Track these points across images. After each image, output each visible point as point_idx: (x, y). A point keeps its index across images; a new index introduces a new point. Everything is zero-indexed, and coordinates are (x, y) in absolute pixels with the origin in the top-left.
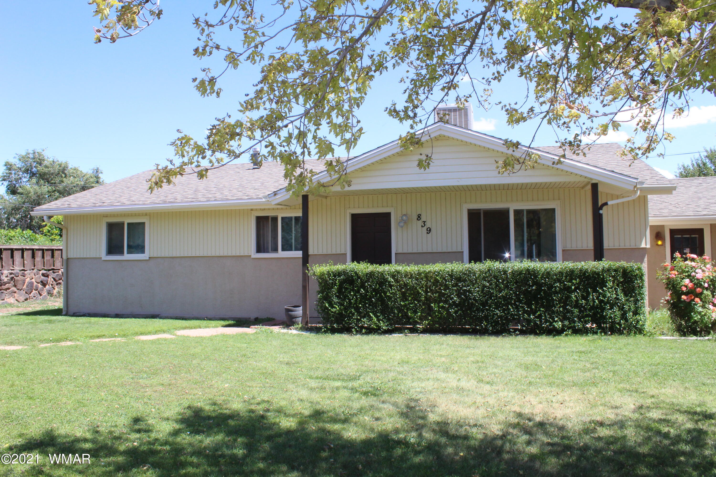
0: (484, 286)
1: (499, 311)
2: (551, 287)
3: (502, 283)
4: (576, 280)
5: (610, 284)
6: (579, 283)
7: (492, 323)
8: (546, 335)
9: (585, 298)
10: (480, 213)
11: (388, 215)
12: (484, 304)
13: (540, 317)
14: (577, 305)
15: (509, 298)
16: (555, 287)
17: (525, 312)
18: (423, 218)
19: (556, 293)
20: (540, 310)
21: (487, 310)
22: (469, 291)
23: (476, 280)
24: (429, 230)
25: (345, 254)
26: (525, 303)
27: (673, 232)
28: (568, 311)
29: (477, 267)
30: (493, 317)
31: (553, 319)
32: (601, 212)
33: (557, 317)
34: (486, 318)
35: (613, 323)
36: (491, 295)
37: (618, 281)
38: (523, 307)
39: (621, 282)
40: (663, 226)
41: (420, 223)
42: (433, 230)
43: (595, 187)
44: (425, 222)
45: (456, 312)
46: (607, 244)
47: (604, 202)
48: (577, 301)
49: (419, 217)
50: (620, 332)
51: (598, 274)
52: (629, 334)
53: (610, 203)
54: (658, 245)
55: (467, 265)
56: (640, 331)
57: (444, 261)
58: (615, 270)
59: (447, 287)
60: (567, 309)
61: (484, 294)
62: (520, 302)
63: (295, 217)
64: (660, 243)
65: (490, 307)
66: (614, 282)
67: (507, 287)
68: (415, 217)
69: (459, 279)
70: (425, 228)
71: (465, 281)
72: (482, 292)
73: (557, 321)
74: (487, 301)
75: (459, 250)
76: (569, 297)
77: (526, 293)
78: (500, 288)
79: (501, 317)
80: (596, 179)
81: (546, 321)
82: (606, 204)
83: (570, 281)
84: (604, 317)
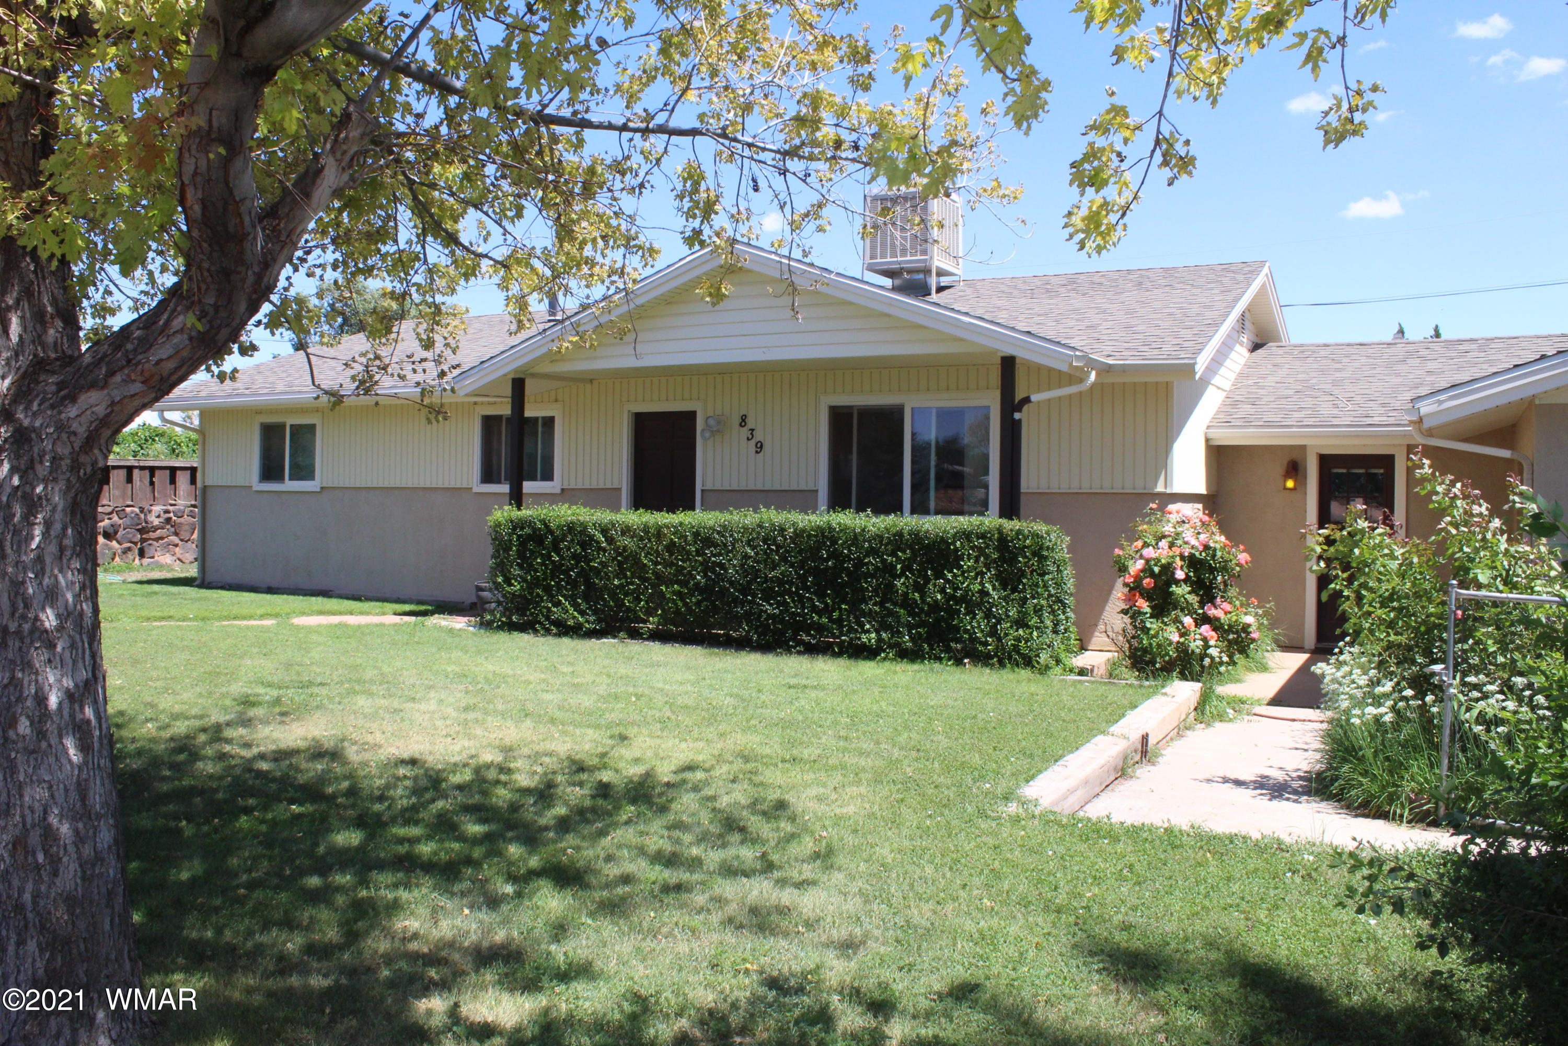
0: (746, 557)
1: (771, 605)
2: (860, 563)
3: (777, 552)
4: (904, 552)
5: (967, 564)
6: (912, 559)
7: (757, 627)
8: (850, 657)
9: (920, 589)
10: (851, 415)
11: (692, 415)
12: (745, 590)
13: (839, 622)
14: (906, 603)
15: (787, 582)
16: (867, 564)
17: (814, 609)
18: (751, 423)
19: (868, 575)
20: (840, 609)
21: (750, 602)
22: (721, 565)
23: (733, 545)
24: (760, 447)
25: (619, 489)
26: (815, 593)
27: (1326, 461)
28: (891, 613)
30: (760, 616)
31: (862, 625)
32: (1017, 416)
33: (869, 622)
34: (747, 616)
35: (973, 640)
36: (756, 573)
37: (987, 557)
38: (812, 600)
39: (995, 561)
40: (1303, 448)
41: (745, 432)
42: (766, 447)
43: (1008, 364)
44: (752, 430)
45: (698, 603)
48: (905, 595)
49: (743, 421)
50: (982, 659)
51: (943, 540)
52: (1002, 664)
53: (1034, 398)
54: (1285, 488)
56: (1028, 662)
58: (983, 536)
59: (687, 556)
60: (887, 609)
61: (746, 571)
62: (807, 589)
63: (544, 418)
64: (1290, 484)
65: (754, 596)
66: (977, 561)
67: (784, 559)
68: (737, 420)
69: (708, 542)
70: (753, 442)
71: (716, 545)
72: (742, 566)
73: (868, 631)
74: (749, 583)
75: (811, 487)
76: (890, 587)
77: (816, 572)
78: (773, 561)
79: (773, 616)
81: (851, 630)
82: (1027, 400)
83: (893, 554)
84: (957, 629)
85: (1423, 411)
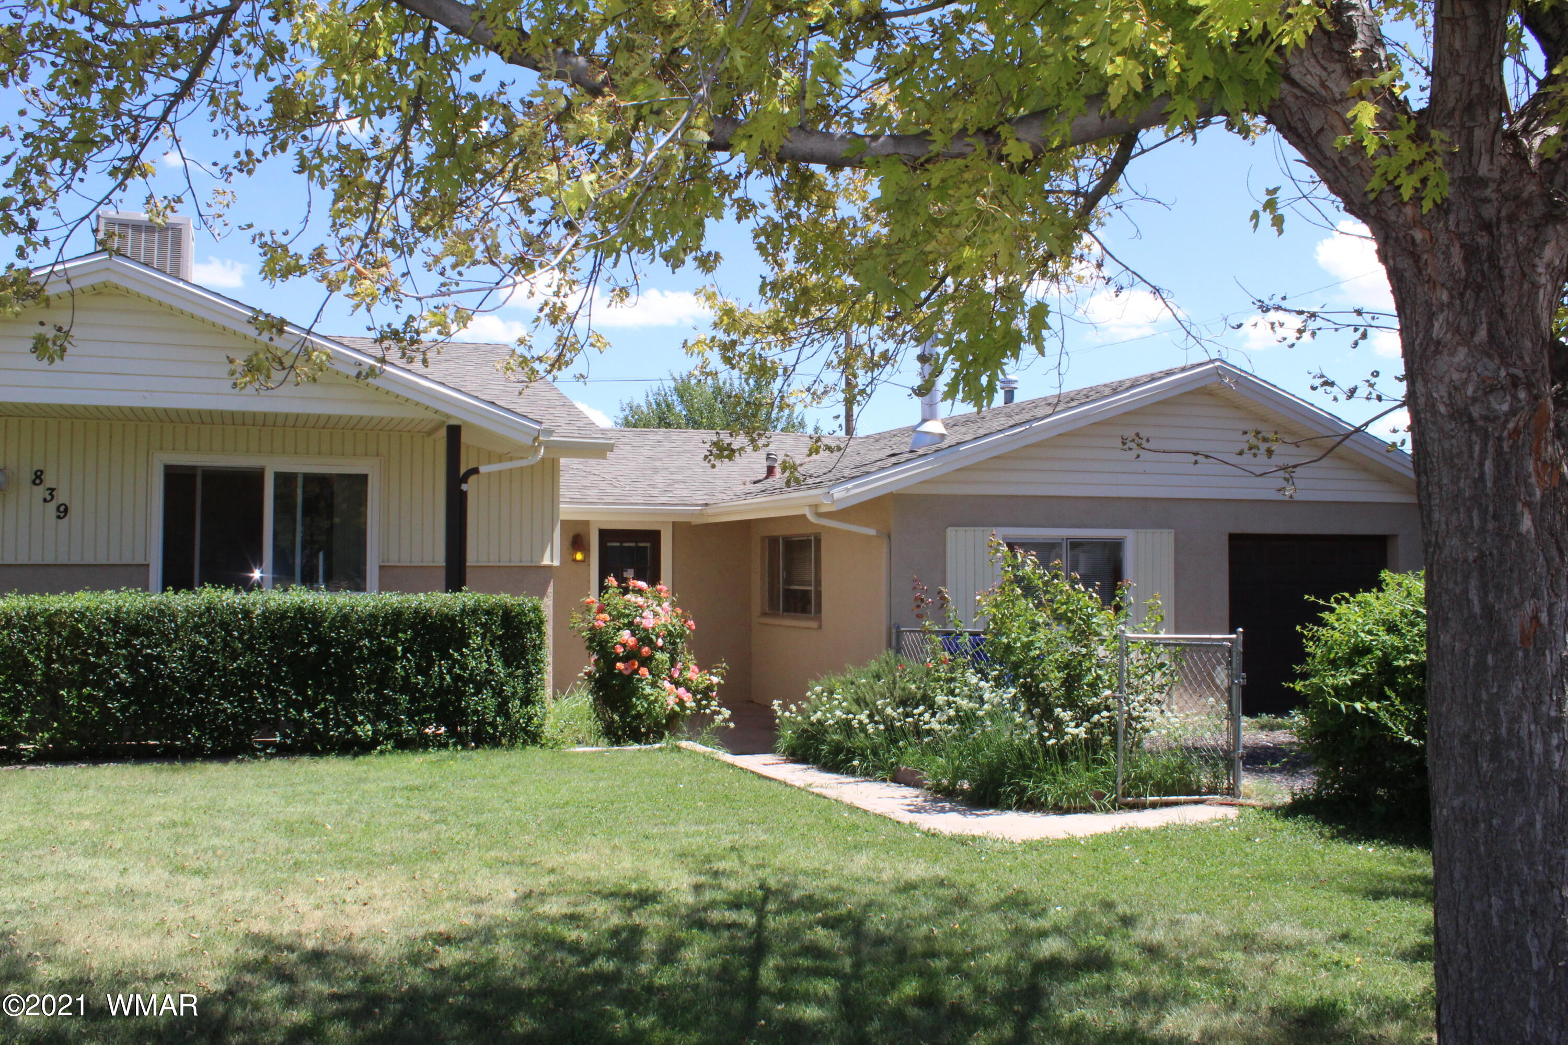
0: (196, 646)
1: (231, 703)
2: (350, 647)
3: (240, 639)
4: (405, 632)
5: (475, 641)
6: (413, 640)
7: (212, 731)
8: (338, 755)
9: (424, 671)
10: (194, 476)
12: (195, 688)
13: (324, 714)
14: (406, 687)
15: (254, 674)
16: (360, 648)
17: (290, 703)
18: (49, 481)
19: (362, 660)
20: (325, 700)
21: (201, 701)
22: (160, 659)
23: (176, 632)
24: (63, 511)
26: (292, 685)
27: (606, 535)
28: (388, 700)
29: (180, 601)
30: (217, 718)
31: (354, 718)
32: (464, 487)
33: (362, 713)
34: (198, 720)
35: (482, 723)
36: (211, 667)
37: (493, 634)
38: (285, 693)
39: (499, 638)
40: (586, 523)
41: (40, 492)
42: (72, 511)
43: (454, 433)
44: (52, 489)
45: (123, 709)
46: (473, 557)
47: (471, 466)
48: (406, 678)
49: (38, 477)
50: (495, 742)
51: (452, 619)
52: (512, 745)
53: (483, 469)
54: (575, 560)
55: (156, 598)
56: (534, 738)
57: (100, 587)
58: (488, 612)
59: (102, 649)
60: (384, 696)
61: (196, 663)
62: (281, 681)
64: (579, 556)
65: (209, 693)
66: (483, 639)
67: (249, 647)
68: (28, 477)
69: (134, 630)
70: (52, 505)
71: (148, 633)
72: (191, 659)
73: (361, 723)
74: (201, 679)
75: (139, 560)
76: (389, 669)
77: (293, 660)
78: (234, 650)
79: (234, 717)
80: (458, 417)
81: (338, 724)
82: (475, 471)
83: (393, 635)
84: (463, 712)
85: (836, 496)
